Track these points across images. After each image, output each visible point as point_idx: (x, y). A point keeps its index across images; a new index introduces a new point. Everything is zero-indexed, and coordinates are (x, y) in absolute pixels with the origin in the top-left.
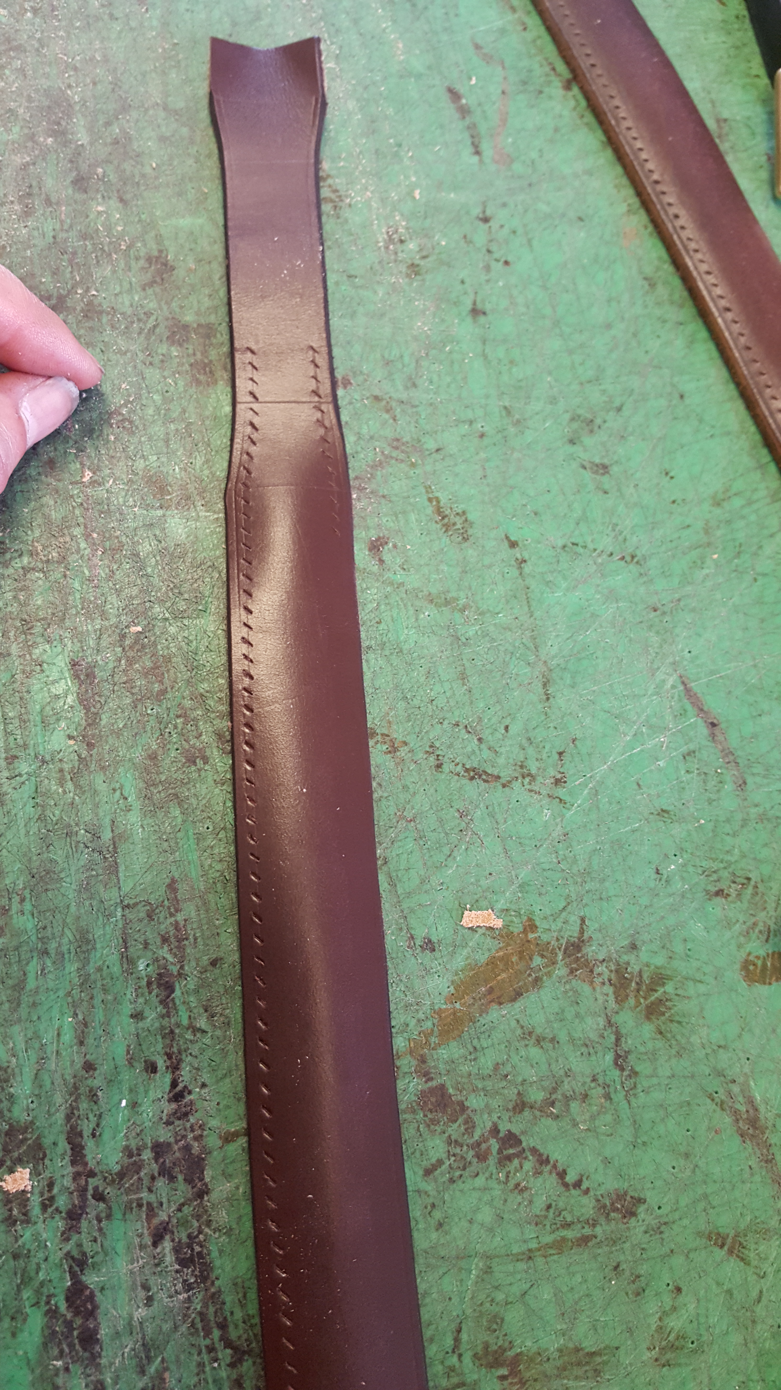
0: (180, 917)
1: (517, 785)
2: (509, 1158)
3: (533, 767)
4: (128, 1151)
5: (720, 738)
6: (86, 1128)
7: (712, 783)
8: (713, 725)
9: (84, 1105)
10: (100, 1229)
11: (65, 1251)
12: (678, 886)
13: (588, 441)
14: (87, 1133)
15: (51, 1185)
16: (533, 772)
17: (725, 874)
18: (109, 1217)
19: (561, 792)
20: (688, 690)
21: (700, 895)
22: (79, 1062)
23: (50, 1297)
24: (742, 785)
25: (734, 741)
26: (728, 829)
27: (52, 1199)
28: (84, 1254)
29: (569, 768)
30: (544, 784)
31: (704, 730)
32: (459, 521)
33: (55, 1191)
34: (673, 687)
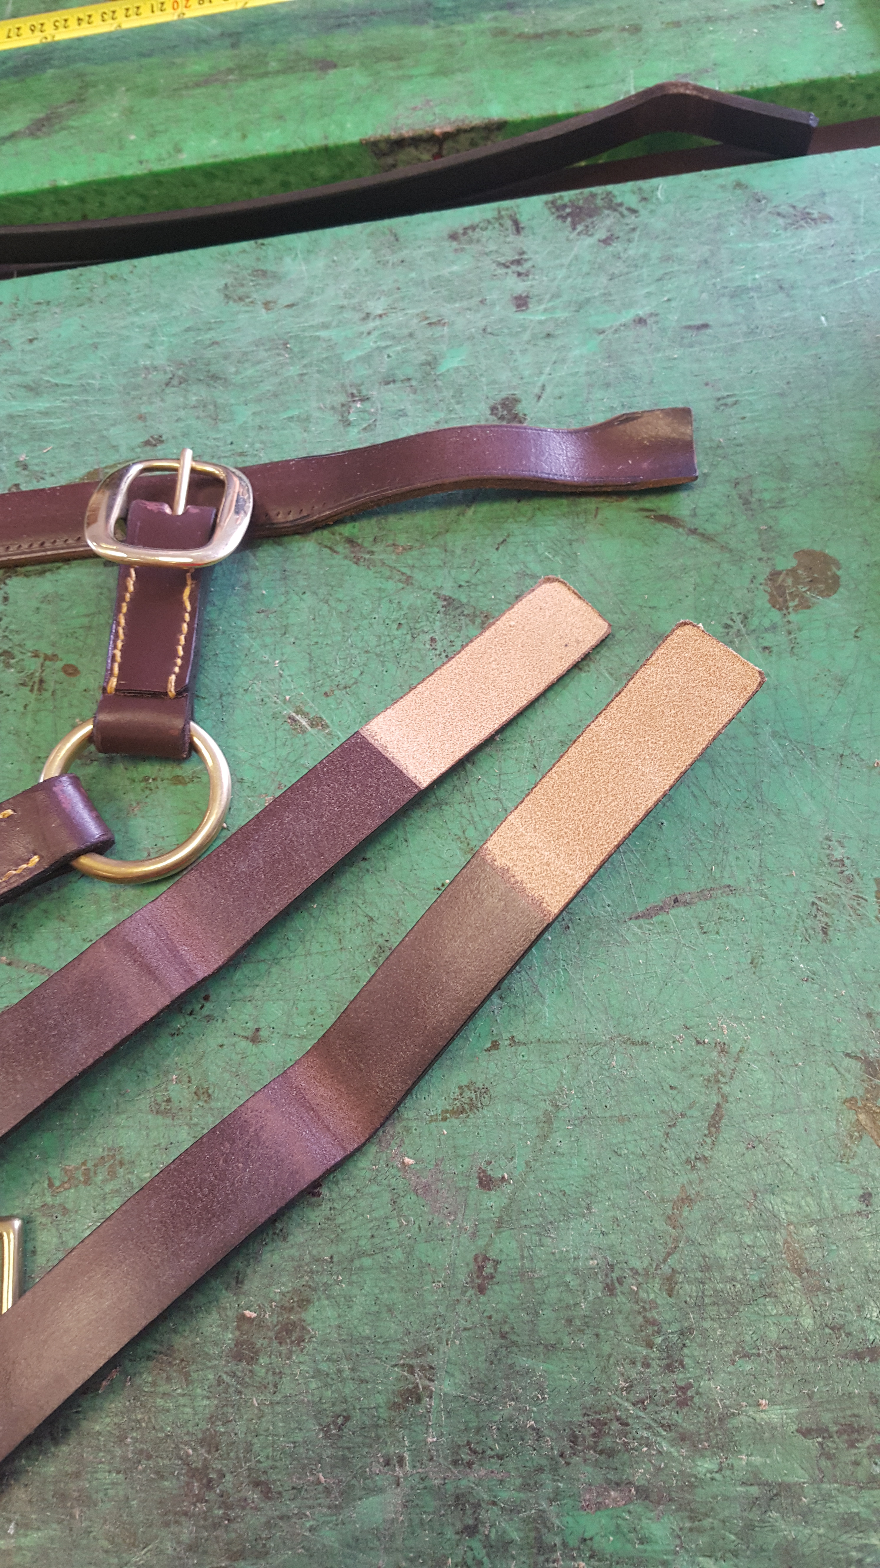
1: (725, 1089)
3: (709, 1070)
5: (687, 897)
8: (676, 901)
12: (818, 966)
16: (713, 1071)
17: (809, 922)
19: (733, 1049)
20: (644, 915)
25: (691, 887)
26: (768, 910)
29: (712, 1037)
30: (725, 1064)
31: (680, 910)
32: (467, 1094)
34: (640, 927)
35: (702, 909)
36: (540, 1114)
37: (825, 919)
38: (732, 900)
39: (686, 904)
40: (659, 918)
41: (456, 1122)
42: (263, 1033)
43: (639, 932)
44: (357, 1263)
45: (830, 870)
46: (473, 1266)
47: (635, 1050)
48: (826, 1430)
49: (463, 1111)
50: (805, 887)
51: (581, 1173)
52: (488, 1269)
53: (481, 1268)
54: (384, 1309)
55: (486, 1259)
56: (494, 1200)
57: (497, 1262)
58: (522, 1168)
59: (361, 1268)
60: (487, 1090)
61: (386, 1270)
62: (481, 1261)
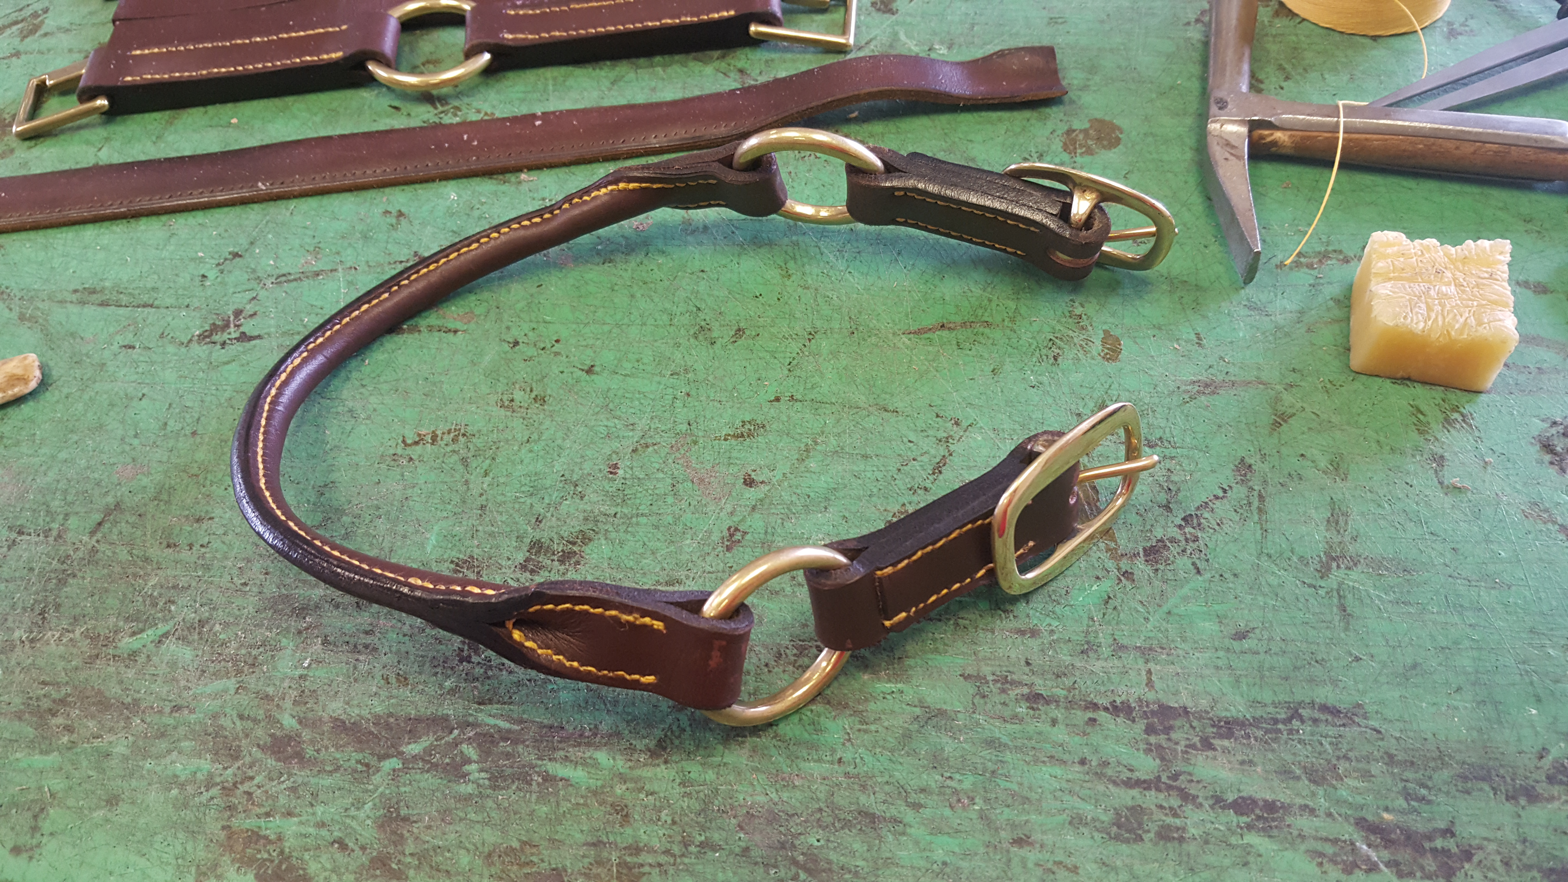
0: (990, 678)
1: (952, 448)
2: (1199, 525)
3: (942, 434)
4: (1148, 751)
5: (952, 325)
6: (1127, 774)
7: (981, 339)
8: (943, 326)
9: (1109, 772)
10: (1198, 782)
11: (1208, 808)
12: (1045, 379)
13: (715, 334)
14: (1129, 774)
15: (1161, 807)
16: (945, 435)
17: (1044, 351)
18: (1190, 774)
19: (965, 424)
20: (915, 333)
21: (1054, 369)
22: (1077, 768)
23: (1238, 826)
24: (988, 324)
25: (958, 319)
26: (1015, 341)
27: (1171, 808)
28: (1212, 796)
29: (949, 414)
30: (956, 432)
31: (945, 333)
32: (747, 426)
33: (1165, 804)
34: (910, 339)
35: (962, 334)
36: (802, 446)
37: (1058, 351)
38: (987, 331)
39: (949, 329)
40: (926, 336)
41: (734, 442)
42: (596, 369)
43: (908, 342)
44: (634, 520)
45: (1070, 320)
46: (726, 533)
47: (886, 415)
48: (985, 678)
49: (742, 436)
50: (1046, 329)
51: (825, 485)
52: (738, 536)
53: (731, 535)
54: (649, 553)
55: (737, 529)
56: (752, 494)
57: (745, 533)
58: (779, 476)
59: (638, 524)
60: (764, 426)
61: (657, 527)
62: (732, 531)
